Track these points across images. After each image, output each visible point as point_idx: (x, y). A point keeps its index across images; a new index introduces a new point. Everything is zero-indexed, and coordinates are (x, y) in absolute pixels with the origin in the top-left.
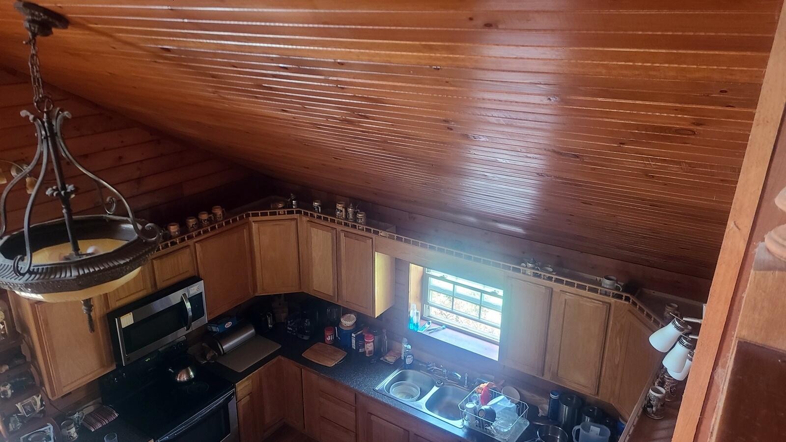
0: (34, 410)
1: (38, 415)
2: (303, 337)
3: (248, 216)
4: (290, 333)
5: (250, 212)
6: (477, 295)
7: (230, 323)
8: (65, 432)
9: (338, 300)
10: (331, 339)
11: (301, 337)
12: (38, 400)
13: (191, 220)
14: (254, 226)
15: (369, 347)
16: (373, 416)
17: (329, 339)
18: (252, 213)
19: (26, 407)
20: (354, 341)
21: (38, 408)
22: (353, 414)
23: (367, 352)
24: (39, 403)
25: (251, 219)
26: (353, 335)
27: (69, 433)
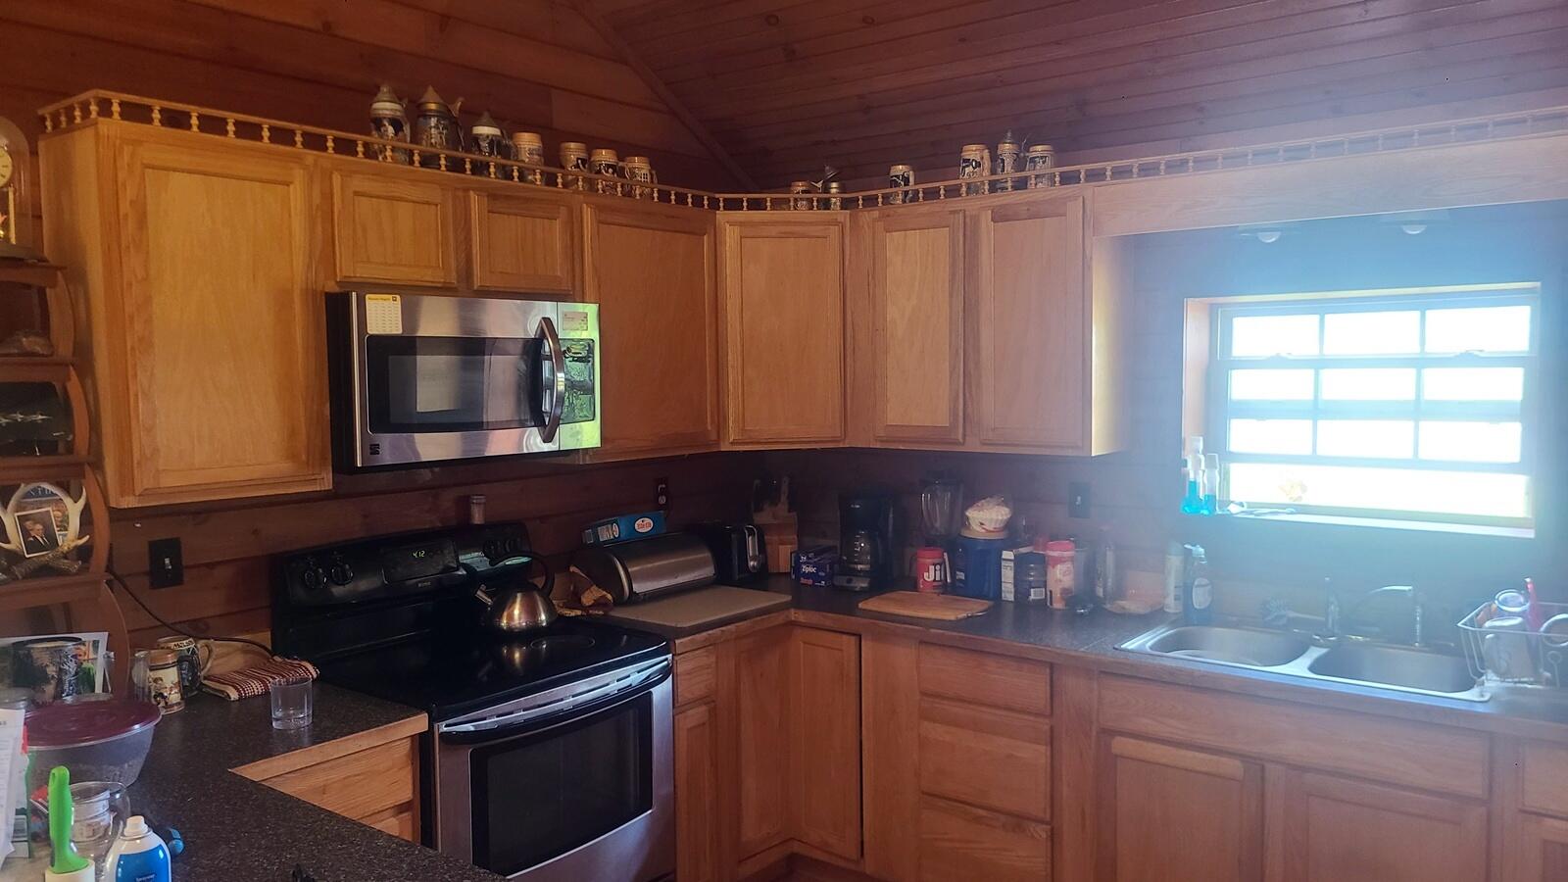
0: (53, 543)
1: (64, 564)
2: (849, 581)
3: (714, 205)
4: (810, 582)
5: (721, 196)
6: (1398, 385)
7: (647, 520)
8: (141, 674)
9: (964, 436)
10: (938, 579)
11: (845, 584)
12: (74, 509)
13: (572, 145)
14: (730, 236)
15: (1062, 576)
16: (1118, 738)
17: (930, 575)
18: (725, 200)
19: (28, 524)
20: (1008, 575)
21: (69, 537)
22: (1043, 749)
23: (1057, 595)
24: (75, 523)
25: (722, 215)
26: (1007, 555)
27: (156, 680)
